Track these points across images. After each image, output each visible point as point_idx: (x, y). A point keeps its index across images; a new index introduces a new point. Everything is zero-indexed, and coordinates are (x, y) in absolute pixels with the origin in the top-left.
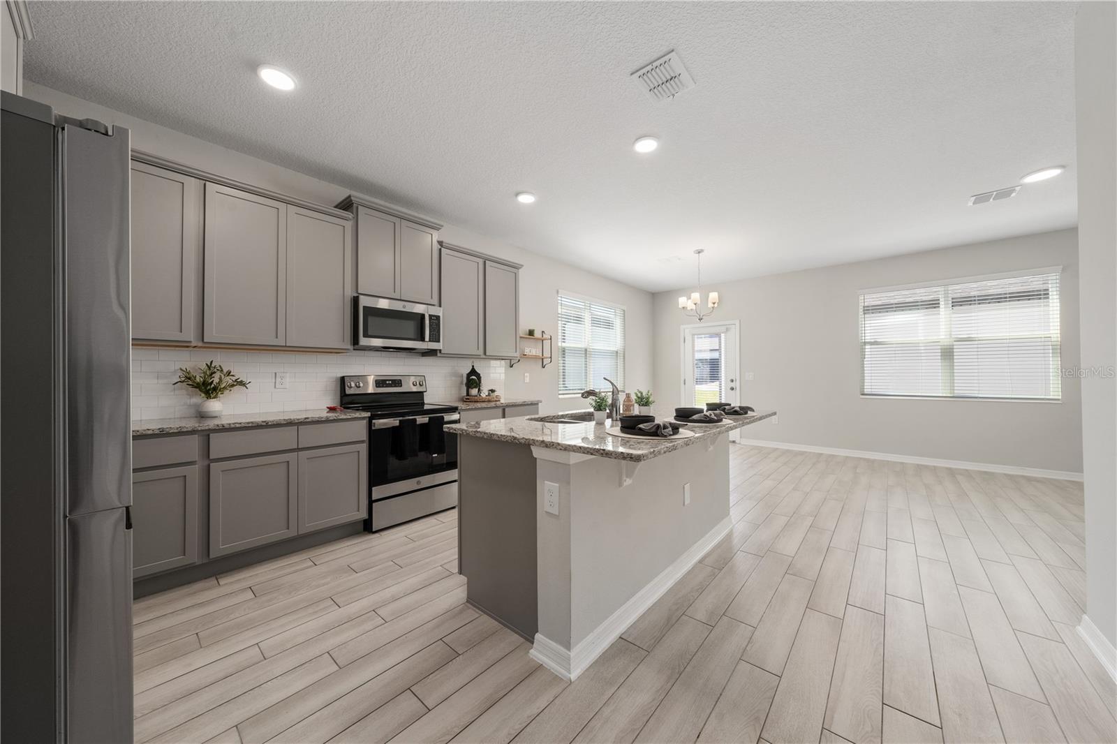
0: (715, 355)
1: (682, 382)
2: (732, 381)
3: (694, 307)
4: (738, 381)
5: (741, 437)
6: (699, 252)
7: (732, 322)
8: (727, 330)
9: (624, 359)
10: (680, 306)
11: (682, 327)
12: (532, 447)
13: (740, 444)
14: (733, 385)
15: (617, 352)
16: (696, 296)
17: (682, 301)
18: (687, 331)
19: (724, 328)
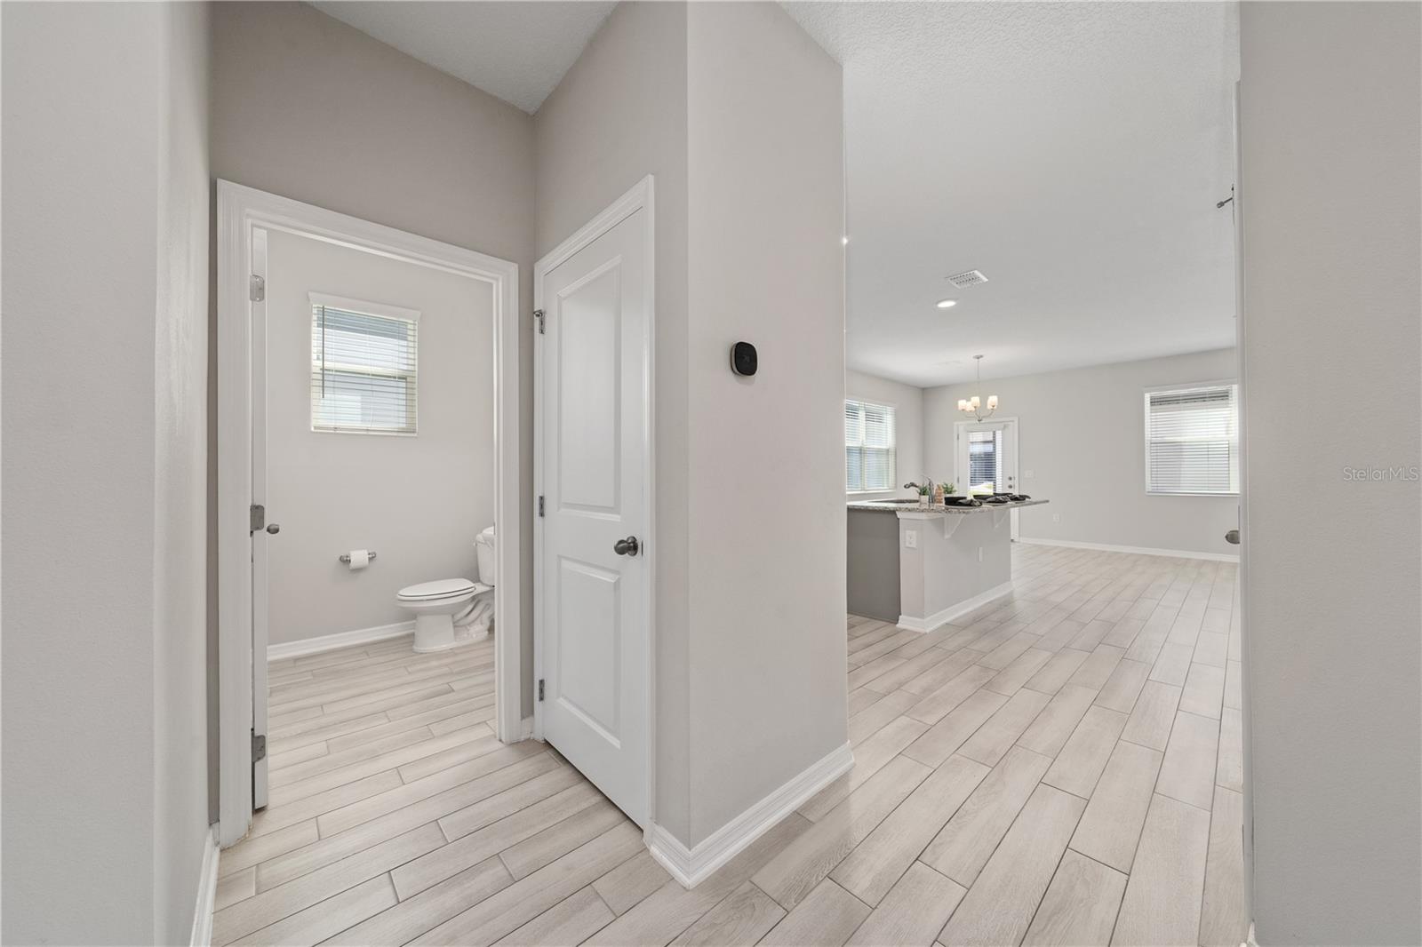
0: (989, 448)
1: (956, 480)
2: (1010, 479)
3: (974, 409)
4: (1017, 479)
5: (1020, 536)
6: (978, 358)
7: (1011, 419)
8: (1005, 427)
9: (896, 456)
10: (960, 408)
11: (956, 423)
12: (897, 513)
13: (1019, 542)
14: (1011, 483)
15: (888, 450)
16: (976, 400)
17: (962, 404)
18: (961, 428)
19: (1002, 426)
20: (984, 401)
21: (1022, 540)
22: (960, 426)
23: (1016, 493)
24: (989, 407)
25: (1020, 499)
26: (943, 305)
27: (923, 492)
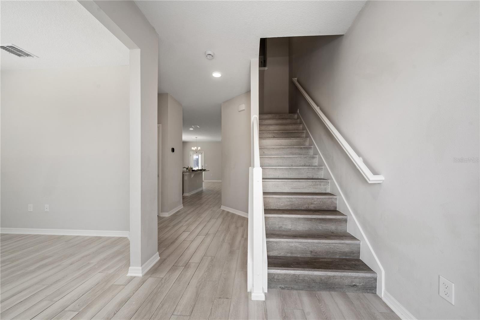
3: (195, 150)
4: (204, 166)
6: (196, 138)
14: (202, 166)
16: (196, 148)
17: (193, 148)
18: (192, 153)
19: (201, 153)
20: (197, 148)
21: (205, 181)
22: (191, 153)
23: (204, 169)
24: (198, 150)
25: (205, 170)
26: (190, 129)
27: (187, 169)
